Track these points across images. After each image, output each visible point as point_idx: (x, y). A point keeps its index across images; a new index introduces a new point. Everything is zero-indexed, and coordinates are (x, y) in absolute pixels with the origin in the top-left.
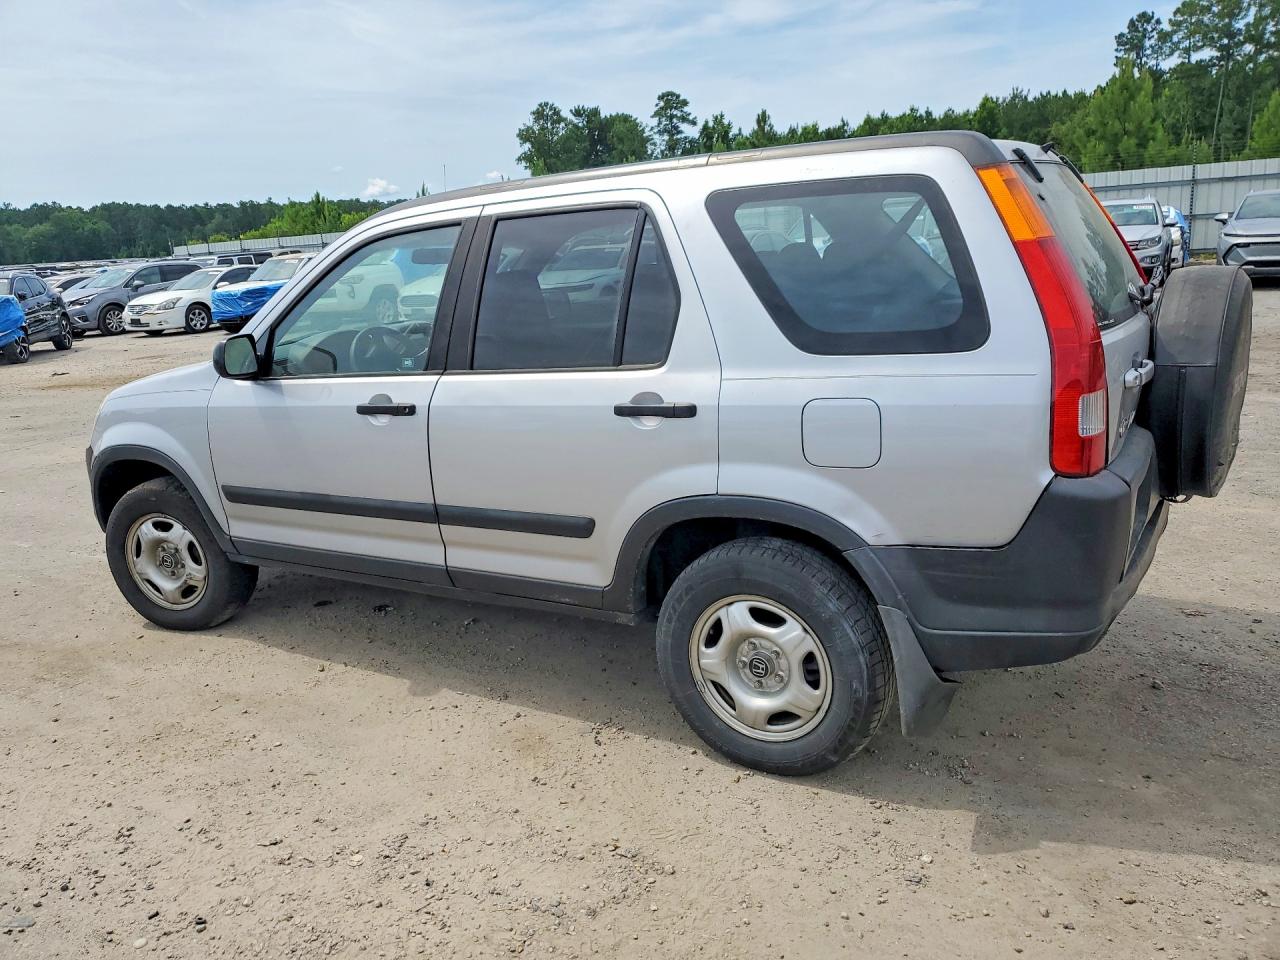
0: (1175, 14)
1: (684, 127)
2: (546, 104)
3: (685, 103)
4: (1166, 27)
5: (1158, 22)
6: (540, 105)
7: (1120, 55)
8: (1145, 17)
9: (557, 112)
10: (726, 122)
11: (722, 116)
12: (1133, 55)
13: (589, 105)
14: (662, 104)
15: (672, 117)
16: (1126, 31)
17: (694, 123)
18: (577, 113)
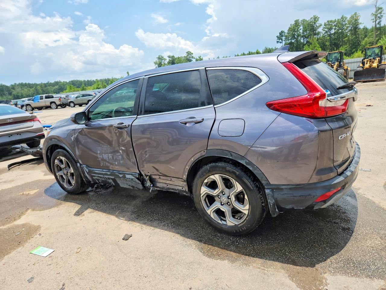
0: (288, 31)
1: (192, 59)
2: (160, 56)
3: (192, 54)
4: (286, 34)
5: (285, 33)
6: (159, 56)
7: (278, 41)
8: (282, 32)
9: (162, 57)
10: (201, 58)
11: (200, 57)
12: (280, 41)
13: (171, 55)
14: (187, 54)
15: (190, 57)
16: (278, 35)
17: (195, 58)
18: (169, 57)
